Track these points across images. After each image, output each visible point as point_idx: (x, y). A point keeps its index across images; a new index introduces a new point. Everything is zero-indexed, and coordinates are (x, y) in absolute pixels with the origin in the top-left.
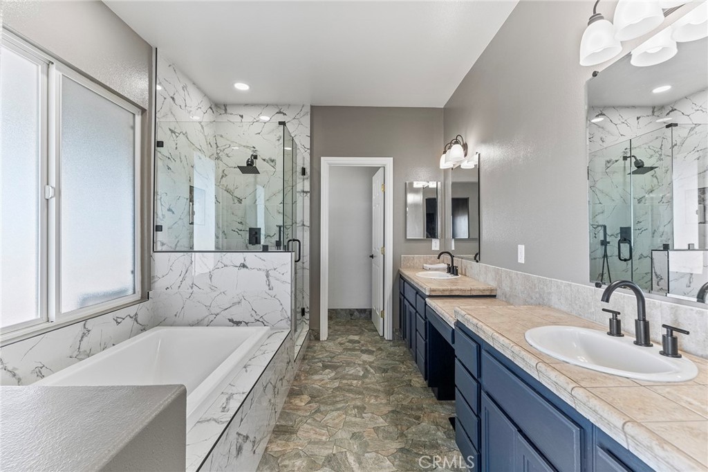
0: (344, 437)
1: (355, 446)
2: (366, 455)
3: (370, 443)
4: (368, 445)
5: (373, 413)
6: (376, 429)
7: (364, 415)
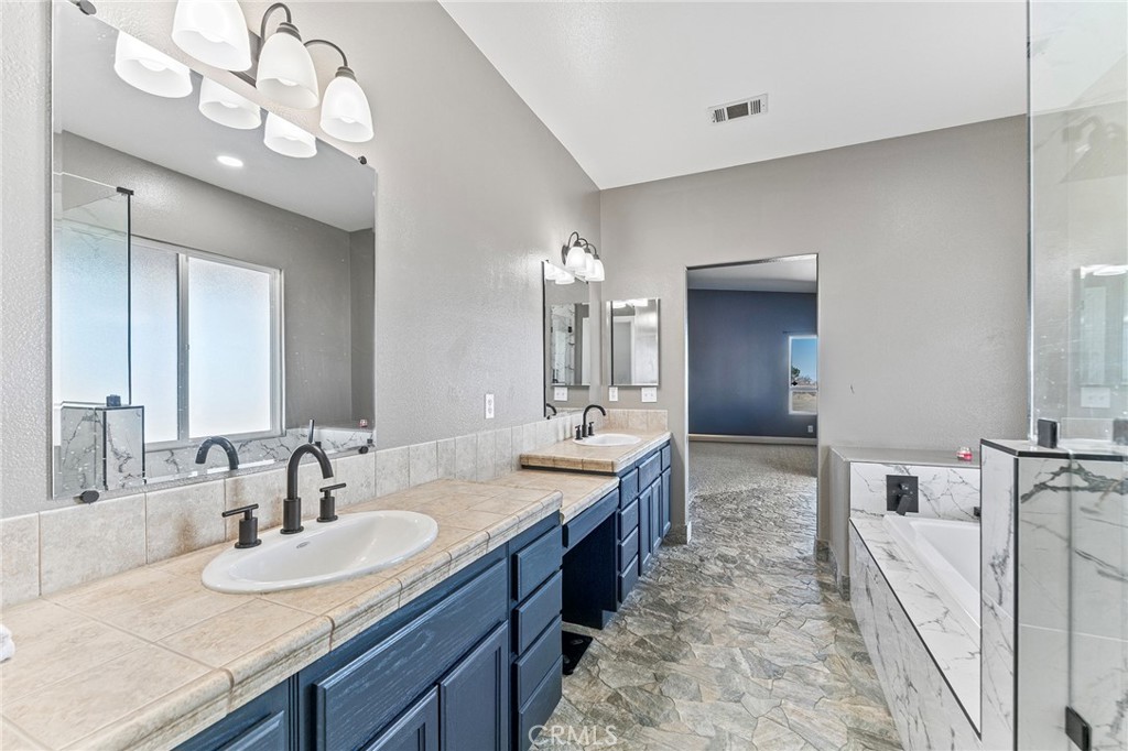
0: (755, 699)
1: (738, 680)
2: (723, 666)
3: (713, 679)
4: (717, 677)
5: (694, 733)
6: (697, 696)
7: (713, 733)
